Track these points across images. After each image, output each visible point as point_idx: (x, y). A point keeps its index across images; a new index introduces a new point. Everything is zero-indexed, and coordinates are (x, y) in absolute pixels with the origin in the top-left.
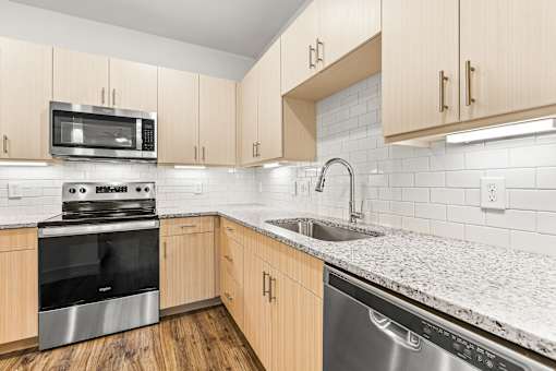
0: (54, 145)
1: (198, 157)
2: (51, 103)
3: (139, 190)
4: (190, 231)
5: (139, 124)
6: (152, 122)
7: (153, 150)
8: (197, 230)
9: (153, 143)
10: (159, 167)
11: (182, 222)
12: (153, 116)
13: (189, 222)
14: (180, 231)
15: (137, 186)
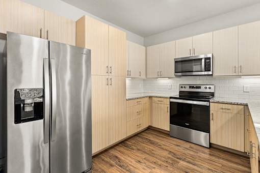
0: (176, 72)
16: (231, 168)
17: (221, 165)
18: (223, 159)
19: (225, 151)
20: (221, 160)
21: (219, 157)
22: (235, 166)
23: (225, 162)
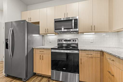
1: (92, 29)
2: (54, 19)
3: (74, 41)
4: (90, 56)
5: (73, 21)
6: (77, 20)
7: (77, 28)
8: (92, 56)
9: (77, 26)
10: (79, 34)
11: (87, 52)
12: (77, 18)
13: (90, 53)
14: (86, 56)
15: (73, 40)
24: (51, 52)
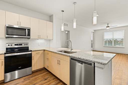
16: (44, 75)
17: (41, 77)
18: (39, 74)
19: (37, 71)
20: (39, 75)
21: (38, 75)
22: (44, 74)
23: (41, 75)
24: (5, 57)
